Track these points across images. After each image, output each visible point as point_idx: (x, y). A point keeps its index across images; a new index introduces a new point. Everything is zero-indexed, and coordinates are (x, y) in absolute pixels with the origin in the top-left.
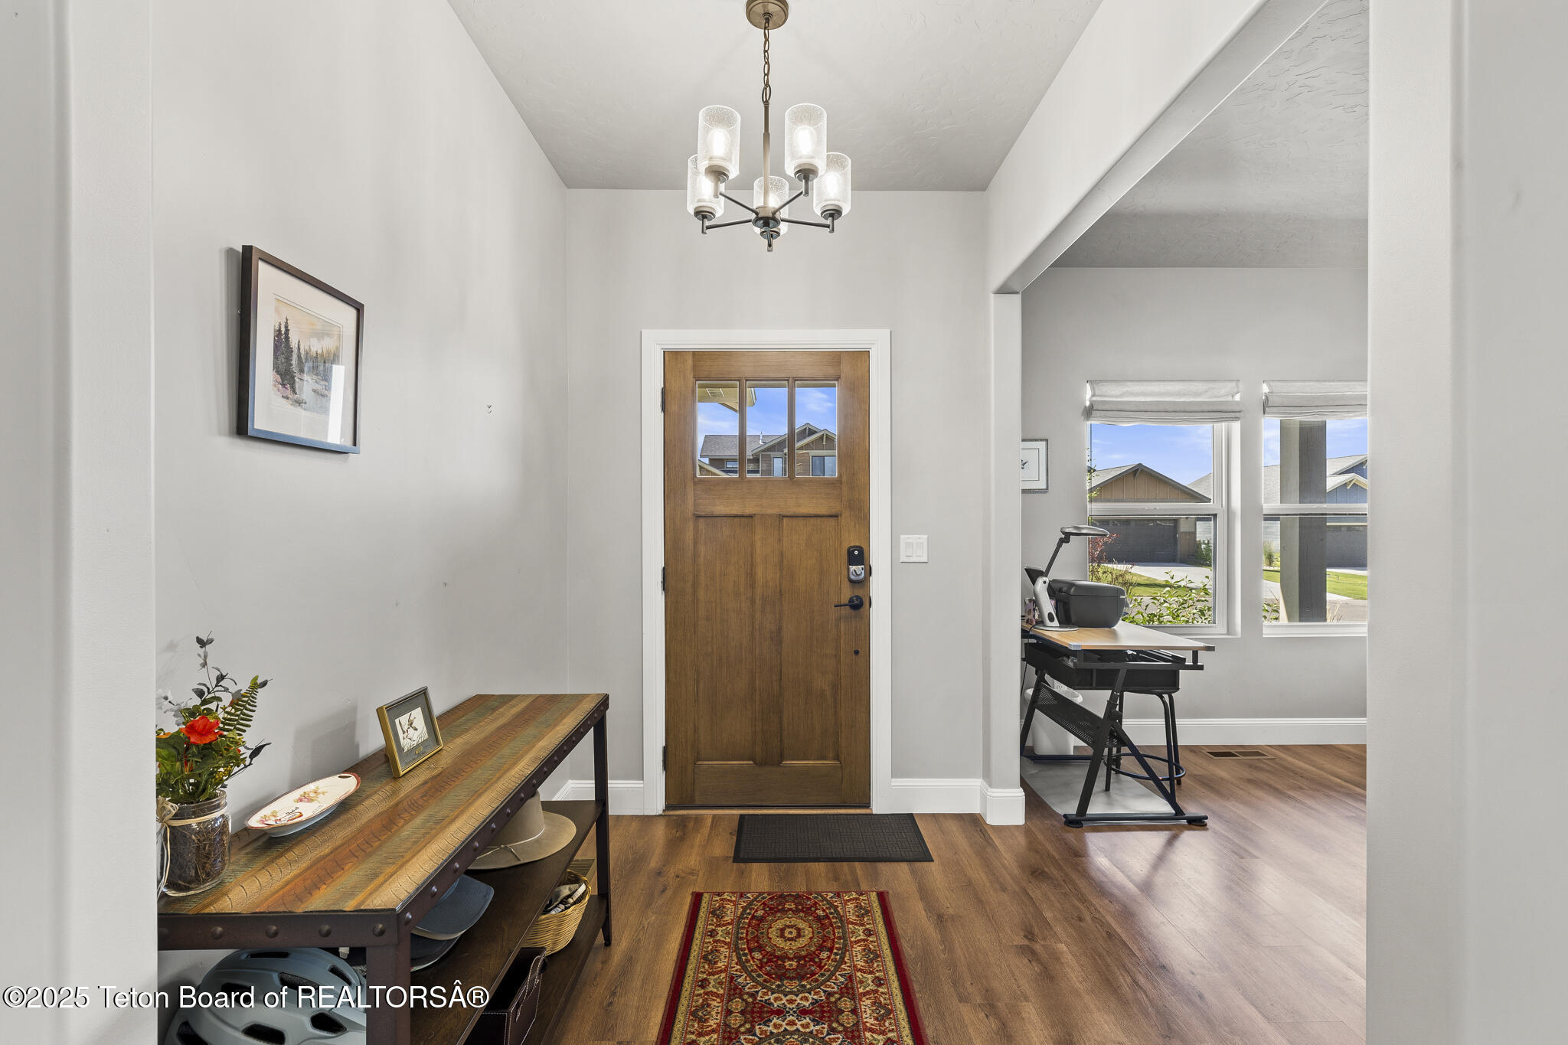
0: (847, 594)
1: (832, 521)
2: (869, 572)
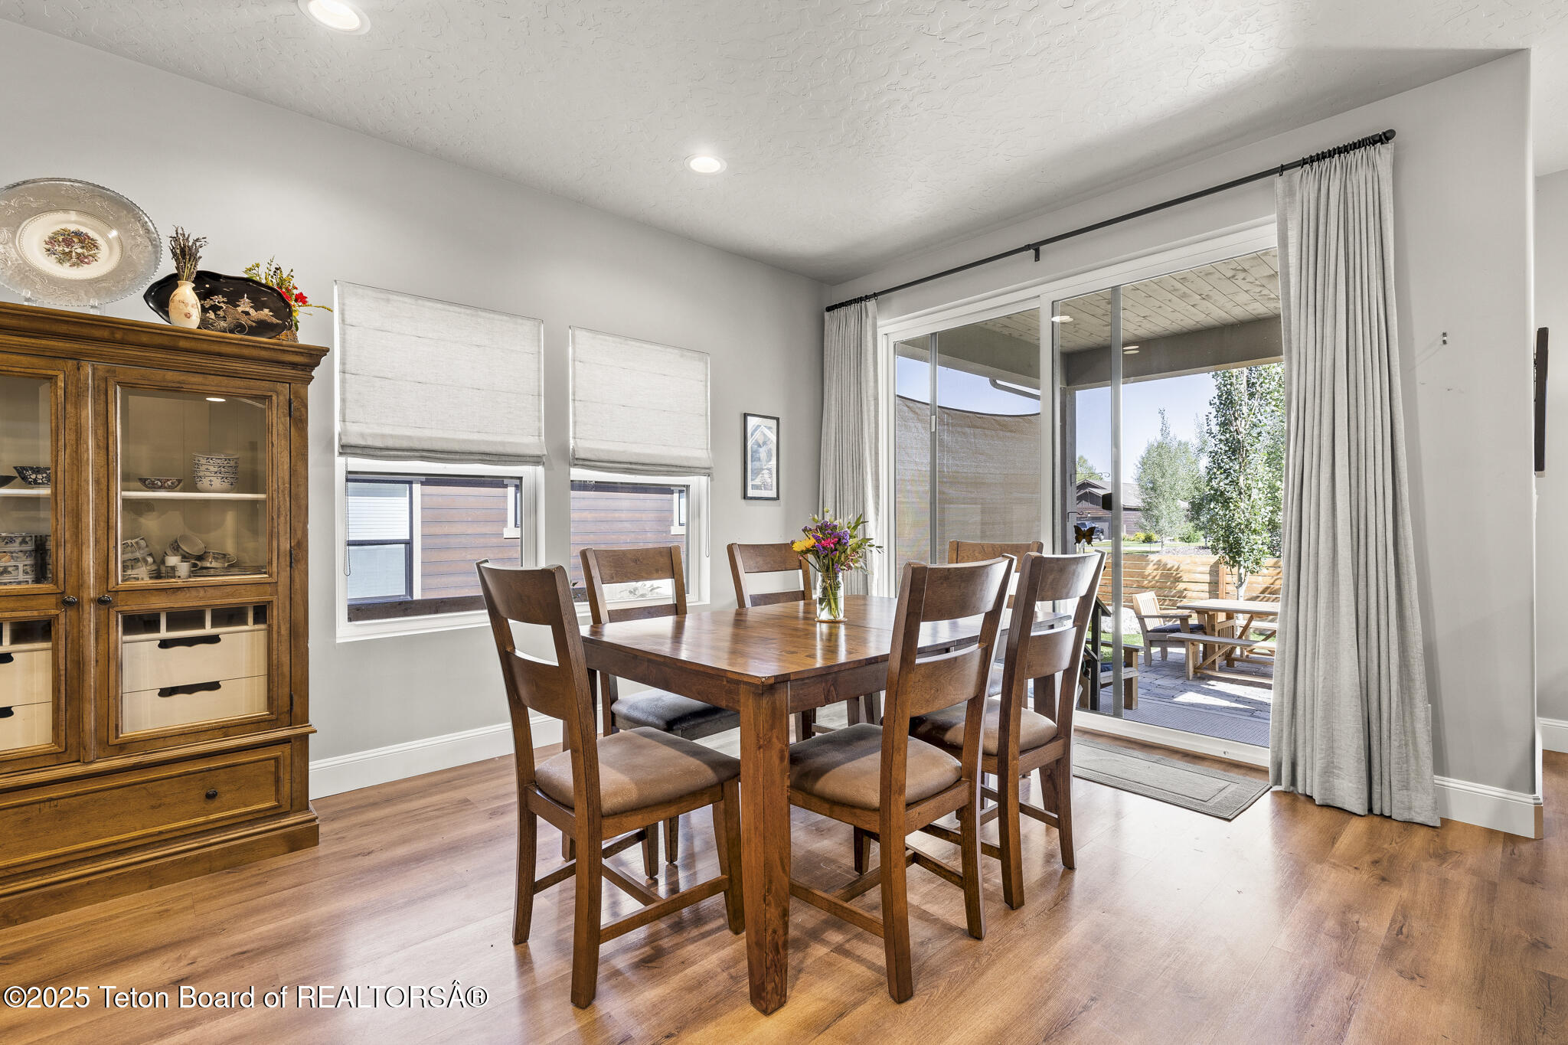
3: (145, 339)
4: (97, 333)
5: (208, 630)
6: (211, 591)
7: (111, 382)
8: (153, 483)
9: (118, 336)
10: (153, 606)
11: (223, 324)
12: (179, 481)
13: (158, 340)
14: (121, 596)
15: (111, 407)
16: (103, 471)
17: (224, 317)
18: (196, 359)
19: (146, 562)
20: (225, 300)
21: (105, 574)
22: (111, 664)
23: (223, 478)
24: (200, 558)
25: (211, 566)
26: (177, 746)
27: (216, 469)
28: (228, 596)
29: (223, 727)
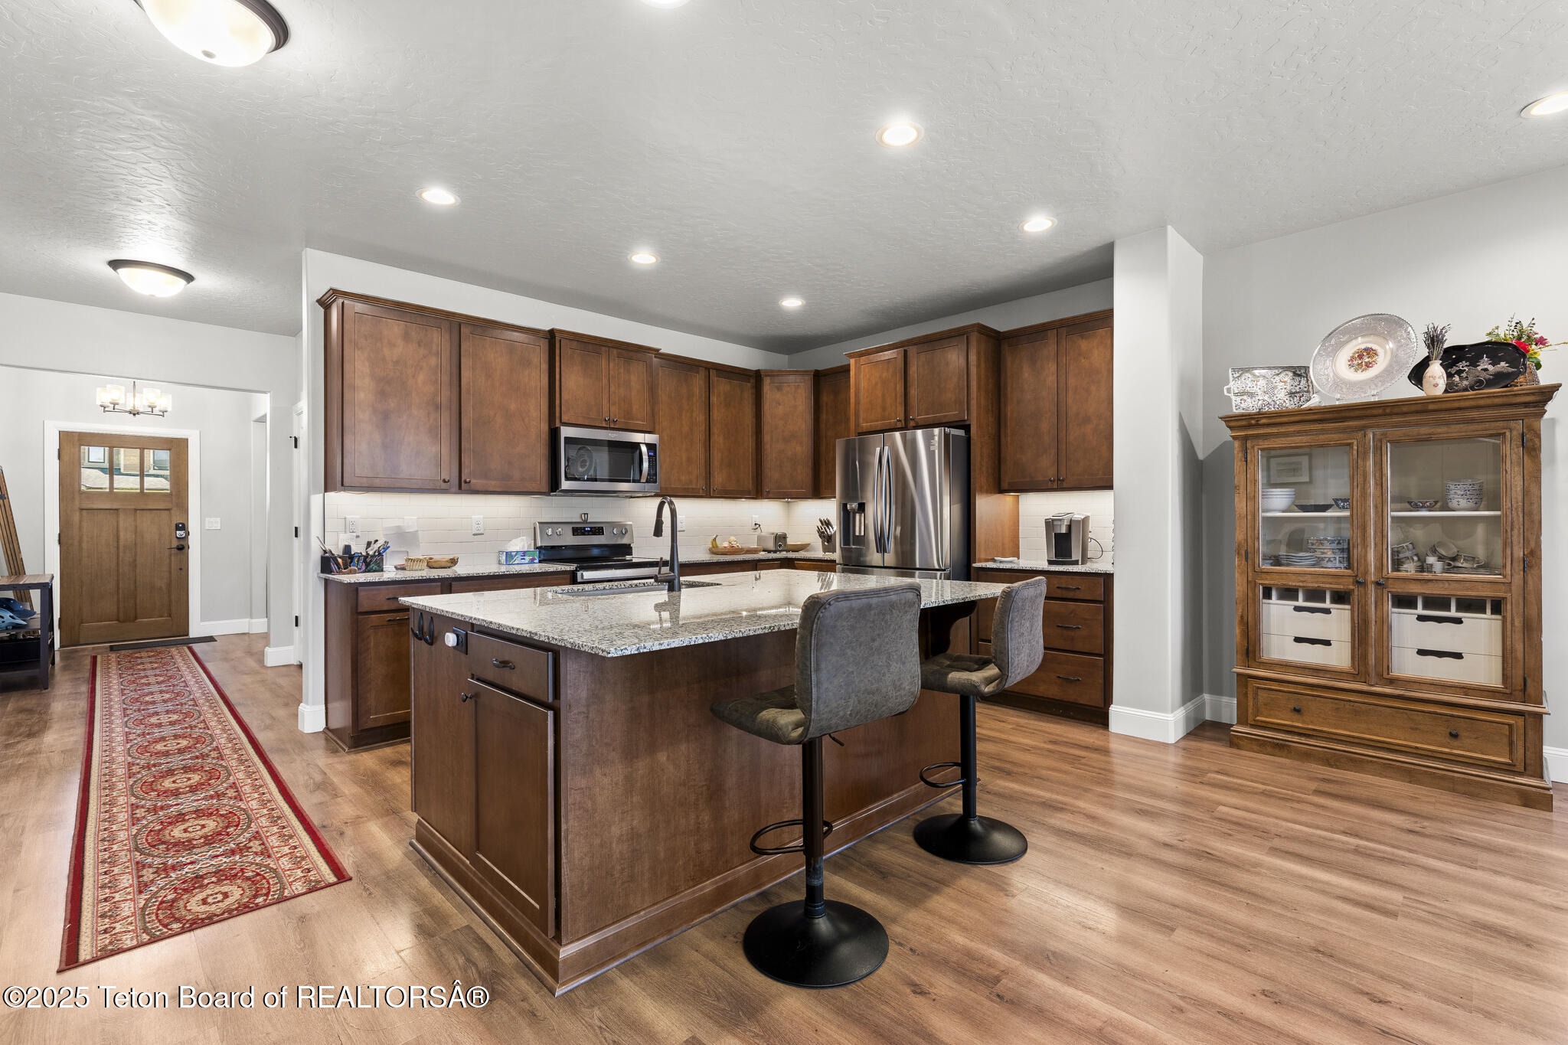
0: (175, 543)
1: (167, 512)
2: (188, 534)
3: (1405, 409)
4: (1375, 412)
5: (1453, 613)
6: (1454, 585)
7: (1384, 441)
8: (1416, 504)
9: (1388, 411)
10: (1412, 591)
11: (1465, 383)
12: (1436, 502)
13: (1414, 408)
14: (1390, 581)
15: (1384, 458)
16: (1379, 500)
17: (1467, 377)
18: (1442, 415)
19: (1413, 560)
20: (1468, 364)
21: (1380, 567)
22: (1385, 626)
23: (1468, 499)
24: (1454, 559)
25: (1463, 566)
26: (1429, 691)
27: (1462, 493)
28: (1468, 589)
29: (1463, 688)
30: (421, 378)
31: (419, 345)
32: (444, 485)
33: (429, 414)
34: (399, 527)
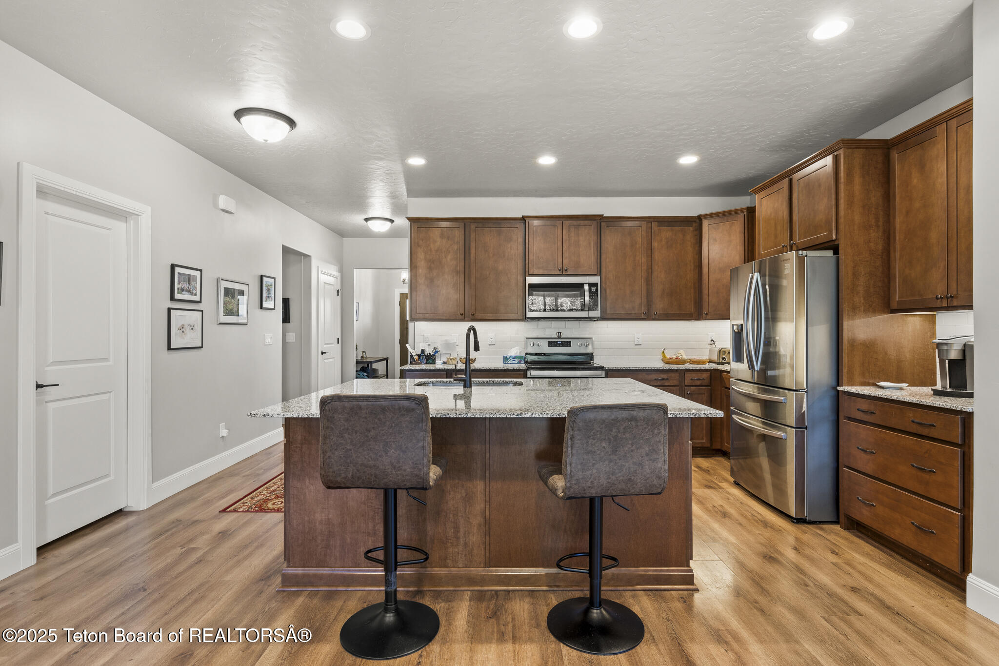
30: (449, 257)
31: (448, 239)
32: (461, 317)
33: (453, 277)
34: (446, 340)
